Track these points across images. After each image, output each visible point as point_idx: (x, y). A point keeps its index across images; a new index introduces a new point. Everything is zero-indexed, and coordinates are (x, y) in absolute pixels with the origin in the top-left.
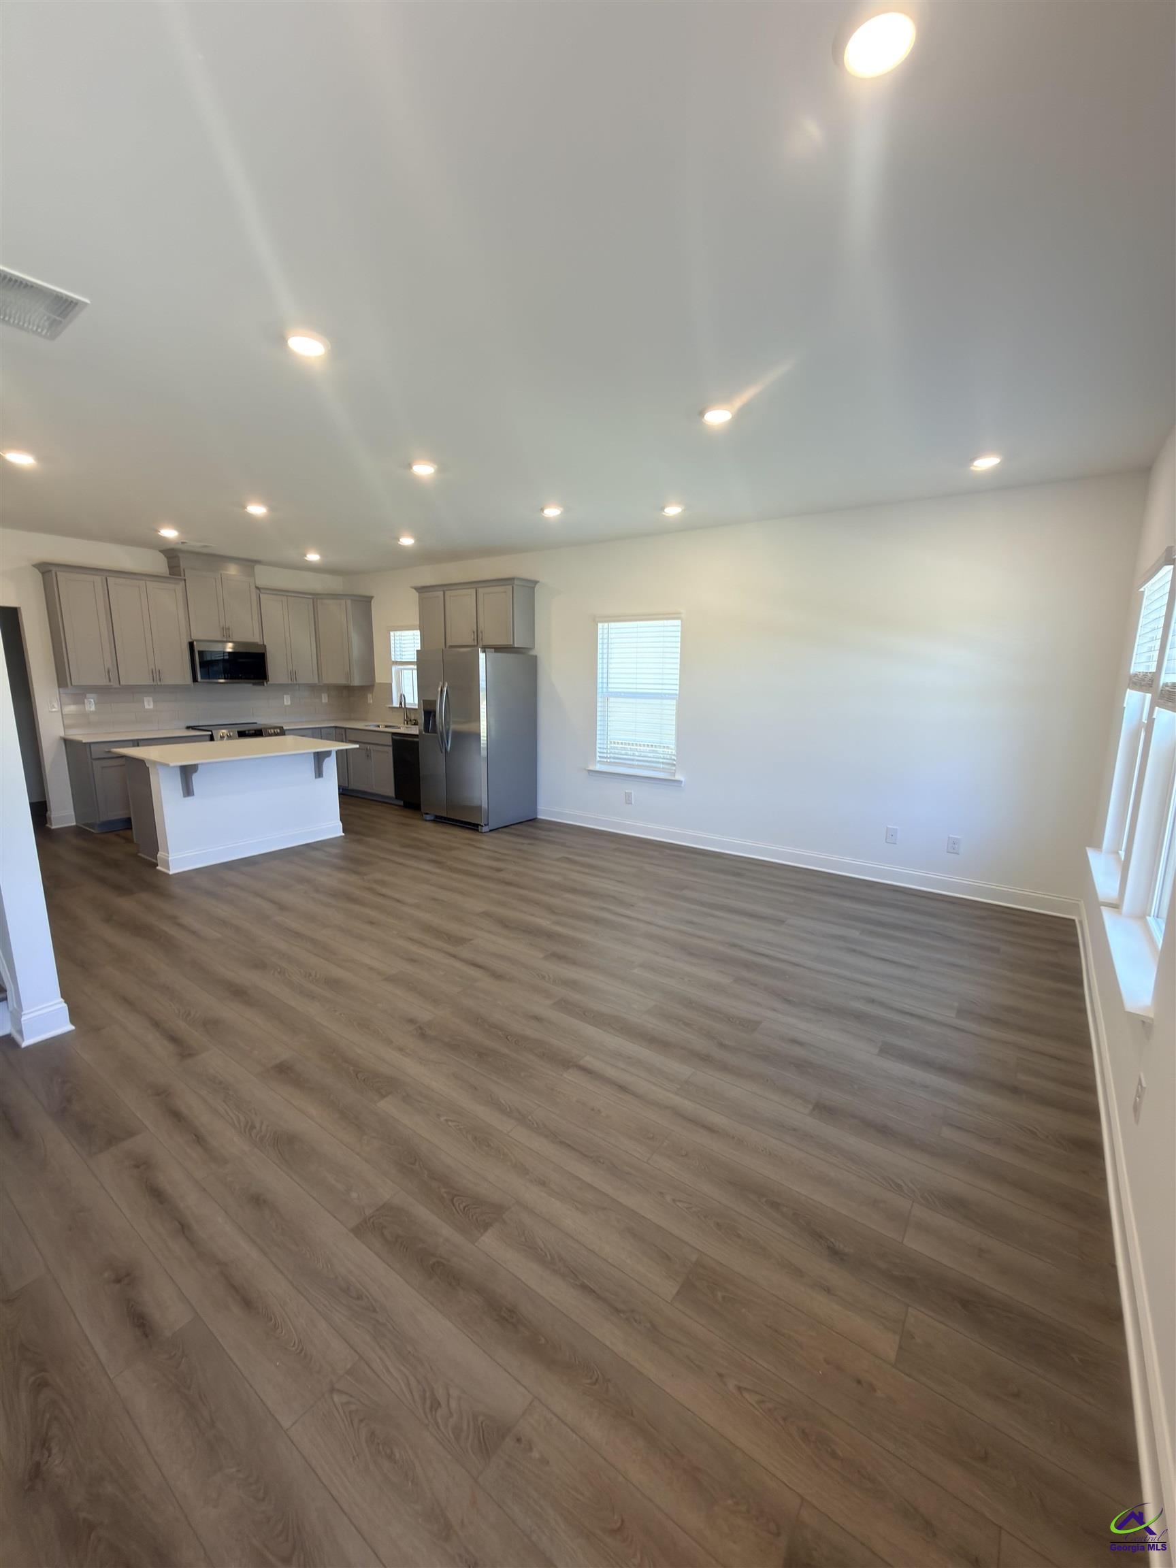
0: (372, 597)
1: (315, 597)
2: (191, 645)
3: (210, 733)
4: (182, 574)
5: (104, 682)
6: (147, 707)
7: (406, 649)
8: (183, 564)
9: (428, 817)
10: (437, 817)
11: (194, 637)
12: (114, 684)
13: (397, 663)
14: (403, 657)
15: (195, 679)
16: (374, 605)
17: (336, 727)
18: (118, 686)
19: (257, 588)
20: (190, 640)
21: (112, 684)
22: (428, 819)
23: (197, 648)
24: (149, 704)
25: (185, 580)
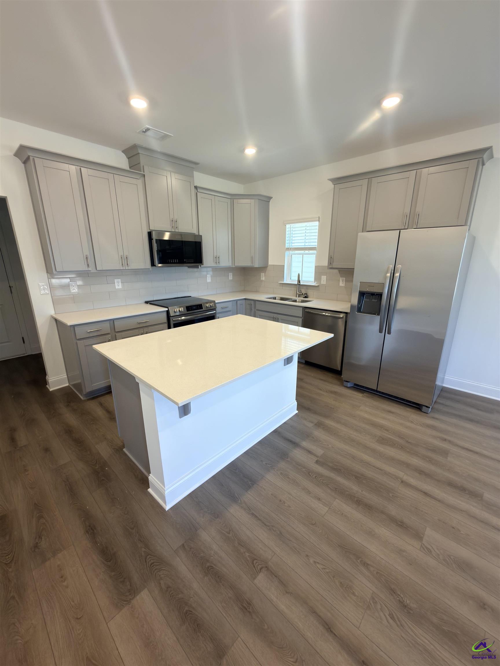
0: (270, 198)
1: (233, 197)
2: (150, 234)
3: (167, 309)
4: (142, 170)
5: (84, 268)
6: (117, 287)
7: (295, 238)
8: (143, 160)
9: (349, 385)
10: (355, 384)
11: (152, 228)
12: (92, 269)
13: (288, 249)
14: (293, 245)
15: (153, 264)
16: (272, 204)
17: (245, 299)
18: (95, 271)
19: (196, 187)
20: (149, 231)
21: (90, 269)
22: (349, 386)
23: (154, 237)
24: (118, 285)
25: (144, 176)
